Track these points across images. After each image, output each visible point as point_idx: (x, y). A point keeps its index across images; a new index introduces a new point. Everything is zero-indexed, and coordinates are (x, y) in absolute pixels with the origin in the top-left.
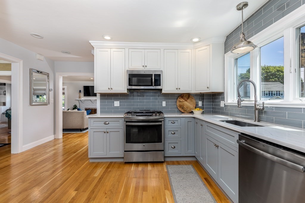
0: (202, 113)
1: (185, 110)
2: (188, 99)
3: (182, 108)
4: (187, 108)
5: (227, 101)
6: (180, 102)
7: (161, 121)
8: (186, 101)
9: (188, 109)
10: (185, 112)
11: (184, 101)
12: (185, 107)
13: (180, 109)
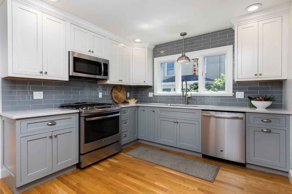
0: (136, 103)
1: (119, 101)
2: (121, 91)
3: (117, 99)
4: (121, 98)
5: (157, 92)
6: (115, 93)
7: (118, 113)
8: (119, 92)
9: (122, 100)
10: (120, 103)
11: (118, 92)
12: (119, 98)
13: (116, 100)
